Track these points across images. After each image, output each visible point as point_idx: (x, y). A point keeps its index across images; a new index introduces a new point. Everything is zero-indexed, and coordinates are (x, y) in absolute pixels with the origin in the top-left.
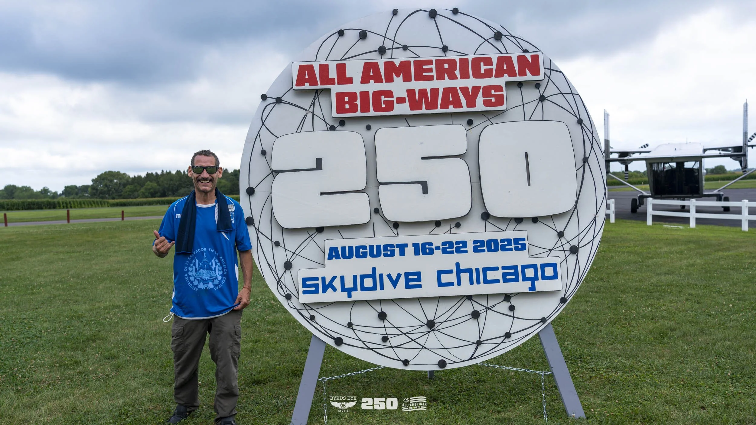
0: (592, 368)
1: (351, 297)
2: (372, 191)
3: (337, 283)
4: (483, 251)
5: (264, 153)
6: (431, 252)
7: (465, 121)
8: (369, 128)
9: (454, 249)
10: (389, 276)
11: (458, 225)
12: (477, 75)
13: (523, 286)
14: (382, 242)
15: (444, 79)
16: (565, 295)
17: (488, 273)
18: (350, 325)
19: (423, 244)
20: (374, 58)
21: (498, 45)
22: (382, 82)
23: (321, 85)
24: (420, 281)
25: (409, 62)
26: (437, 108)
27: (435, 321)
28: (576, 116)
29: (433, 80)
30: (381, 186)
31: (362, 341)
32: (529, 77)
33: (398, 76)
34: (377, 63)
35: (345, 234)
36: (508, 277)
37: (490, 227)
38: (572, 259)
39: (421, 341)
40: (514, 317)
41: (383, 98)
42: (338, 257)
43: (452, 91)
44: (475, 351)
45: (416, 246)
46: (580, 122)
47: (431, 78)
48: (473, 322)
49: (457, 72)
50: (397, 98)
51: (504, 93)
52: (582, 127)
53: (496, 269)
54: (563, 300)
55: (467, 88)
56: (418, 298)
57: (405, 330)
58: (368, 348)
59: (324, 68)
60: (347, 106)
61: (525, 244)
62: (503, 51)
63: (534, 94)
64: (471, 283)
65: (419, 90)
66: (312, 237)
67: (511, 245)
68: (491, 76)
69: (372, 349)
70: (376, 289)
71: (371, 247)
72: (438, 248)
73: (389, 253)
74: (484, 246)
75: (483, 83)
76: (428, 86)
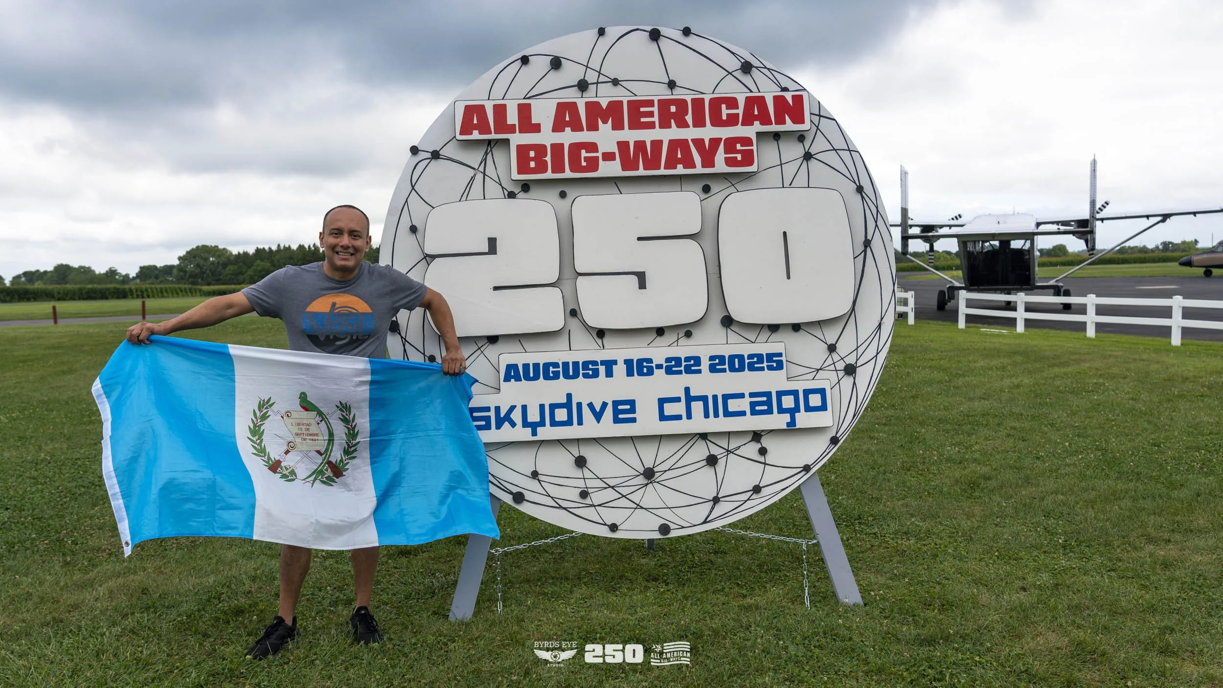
0: (875, 534)
1: (536, 435)
2: (567, 285)
3: (516, 416)
4: (724, 370)
5: (413, 229)
6: (650, 372)
7: (699, 187)
8: (563, 195)
9: (682, 368)
10: (591, 406)
11: (688, 334)
12: (717, 121)
13: (779, 421)
14: (581, 357)
15: (670, 127)
16: (837, 433)
17: (730, 401)
18: (535, 475)
19: (638, 360)
20: (571, 96)
21: (747, 79)
22: (582, 130)
23: (495, 133)
24: (635, 413)
25: (621, 102)
26: (659, 168)
27: (656, 469)
28: (855, 182)
29: (654, 127)
30: (580, 278)
31: (552, 498)
32: (789, 125)
33: (605, 122)
34: (575, 104)
35: (529, 346)
36: (758, 408)
37: (733, 337)
38: (847, 381)
39: (636, 497)
40: (765, 464)
41: (584, 153)
42: (518, 379)
43: (680, 144)
44: (711, 512)
45: (628, 363)
46: (860, 189)
47: (651, 126)
48: (709, 471)
49: (689, 118)
50: (604, 154)
51: (754, 148)
52: (863, 197)
53: (742, 396)
54: (834, 441)
55: (702, 140)
56: (631, 437)
57: (612, 482)
58: (561, 507)
59: (501, 111)
60: (532, 164)
61: (781, 361)
62: (754, 89)
63: (797, 150)
64: (707, 416)
65: (635, 142)
66: (482, 349)
67: (763, 363)
68: (736, 124)
69: (565, 509)
70: (572, 424)
71: (566, 365)
72: (659, 367)
73: (591, 372)
74: (725, 365)
75: (725, 133)
76: (647, 136)
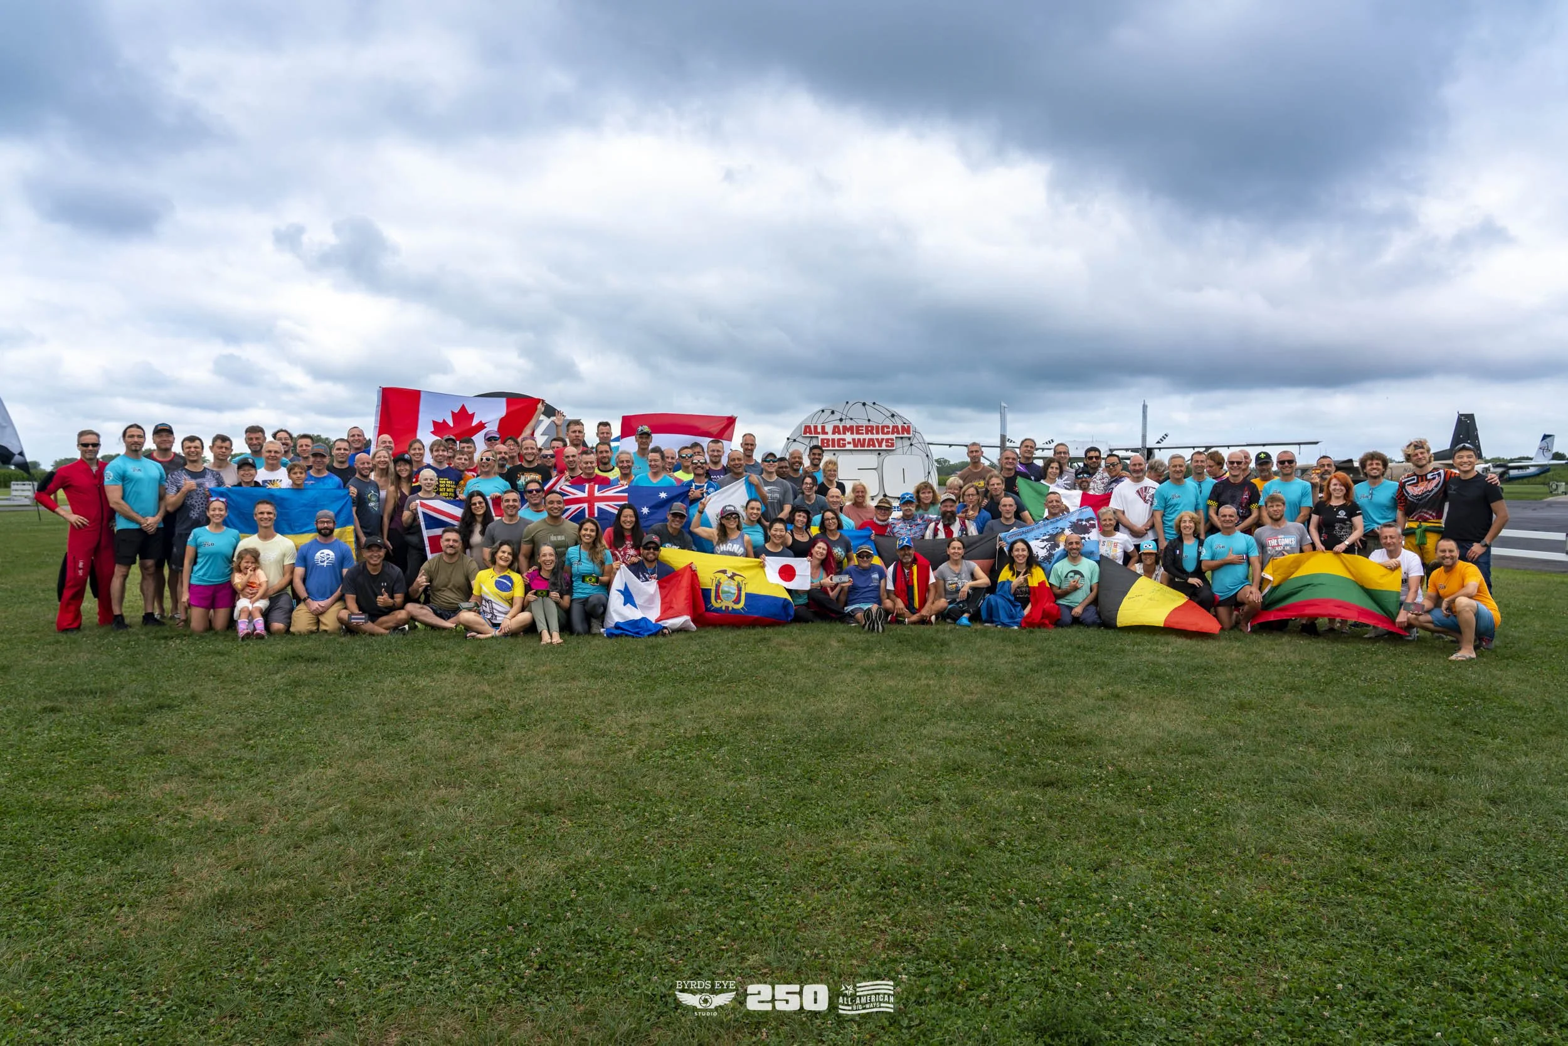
7: (877, 453)
12: (883, 433)
15: (869, 434)
20: (837, 423)
21: (893, 419)
22: (841, 434)
25: (853, 425)
26: (865, 447)
28: (926, 453)
32: (906, 435)
33: (848, 432)
34: (839, 425)
41: (841, 442)
43: (871, 440)
46: (927, 456)
47: (863, 433)
49: (874, 431)
50: (848, 442)
51: (895, 441)
52: (928, 458)
55: (878, 439)
59: (816, 427)
62: (895, 422)
63: (908, 443)
65: (857, 438)
68: (889, 434)
75: (886, 437)
76: (861, 437)
